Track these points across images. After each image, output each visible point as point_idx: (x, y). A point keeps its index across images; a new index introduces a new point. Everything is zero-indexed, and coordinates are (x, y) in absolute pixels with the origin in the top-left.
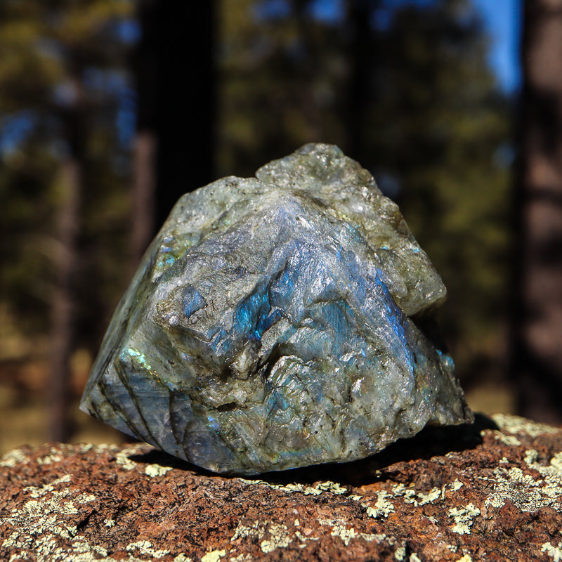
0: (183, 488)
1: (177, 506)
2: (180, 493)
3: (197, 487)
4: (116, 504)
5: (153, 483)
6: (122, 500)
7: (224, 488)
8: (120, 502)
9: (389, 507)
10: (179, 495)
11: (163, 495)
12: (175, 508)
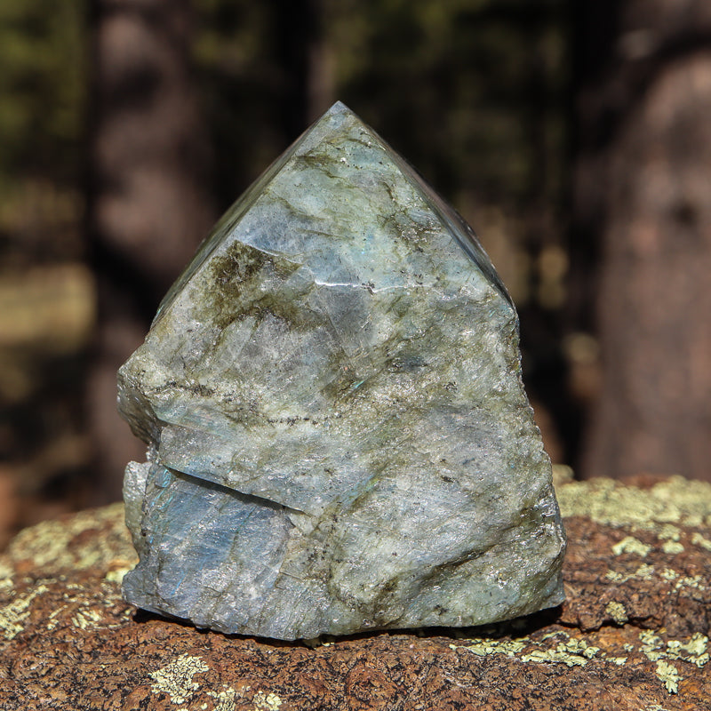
0: (398, 670)
1: (400, 699)
2: (396, 678)
3: (421, 669)
4: (312, 704)
5: (341, 663)
6: (318, 697)
7: (460, 667)
8: (316, 699)
9: (673, 673)
10: (395, 682)
11: (376, 684)
12: (399, 702)
